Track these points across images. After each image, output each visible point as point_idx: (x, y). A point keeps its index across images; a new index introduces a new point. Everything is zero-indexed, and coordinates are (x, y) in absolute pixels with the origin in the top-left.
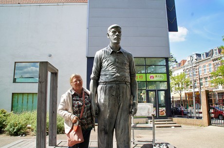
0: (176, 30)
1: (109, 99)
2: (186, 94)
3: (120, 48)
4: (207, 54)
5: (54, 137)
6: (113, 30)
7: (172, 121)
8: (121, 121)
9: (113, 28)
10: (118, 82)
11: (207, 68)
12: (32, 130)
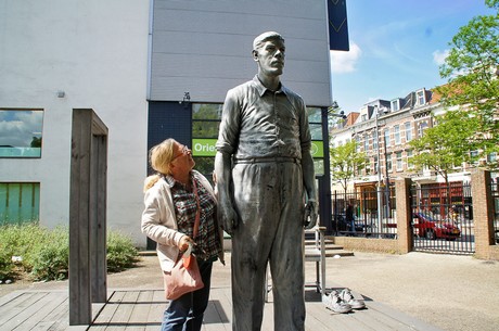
0: (346, 48)
1: (262, 194)
2: (356, 186)
3: (280, 85)
4: (403, 103)
5: (101, 282)
6: (268, 43)
7: (333, 243)
8: (286, 242)
9: (268, 39)
10: (281, 159)
11: (401, 133)
12: (29, 270)
